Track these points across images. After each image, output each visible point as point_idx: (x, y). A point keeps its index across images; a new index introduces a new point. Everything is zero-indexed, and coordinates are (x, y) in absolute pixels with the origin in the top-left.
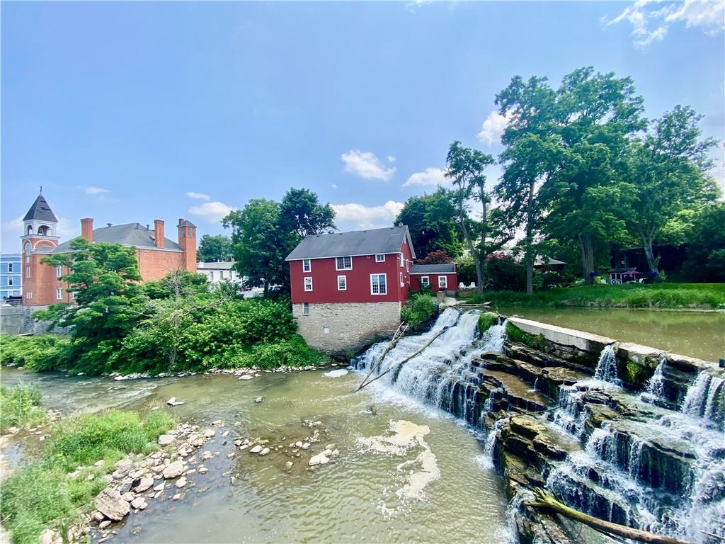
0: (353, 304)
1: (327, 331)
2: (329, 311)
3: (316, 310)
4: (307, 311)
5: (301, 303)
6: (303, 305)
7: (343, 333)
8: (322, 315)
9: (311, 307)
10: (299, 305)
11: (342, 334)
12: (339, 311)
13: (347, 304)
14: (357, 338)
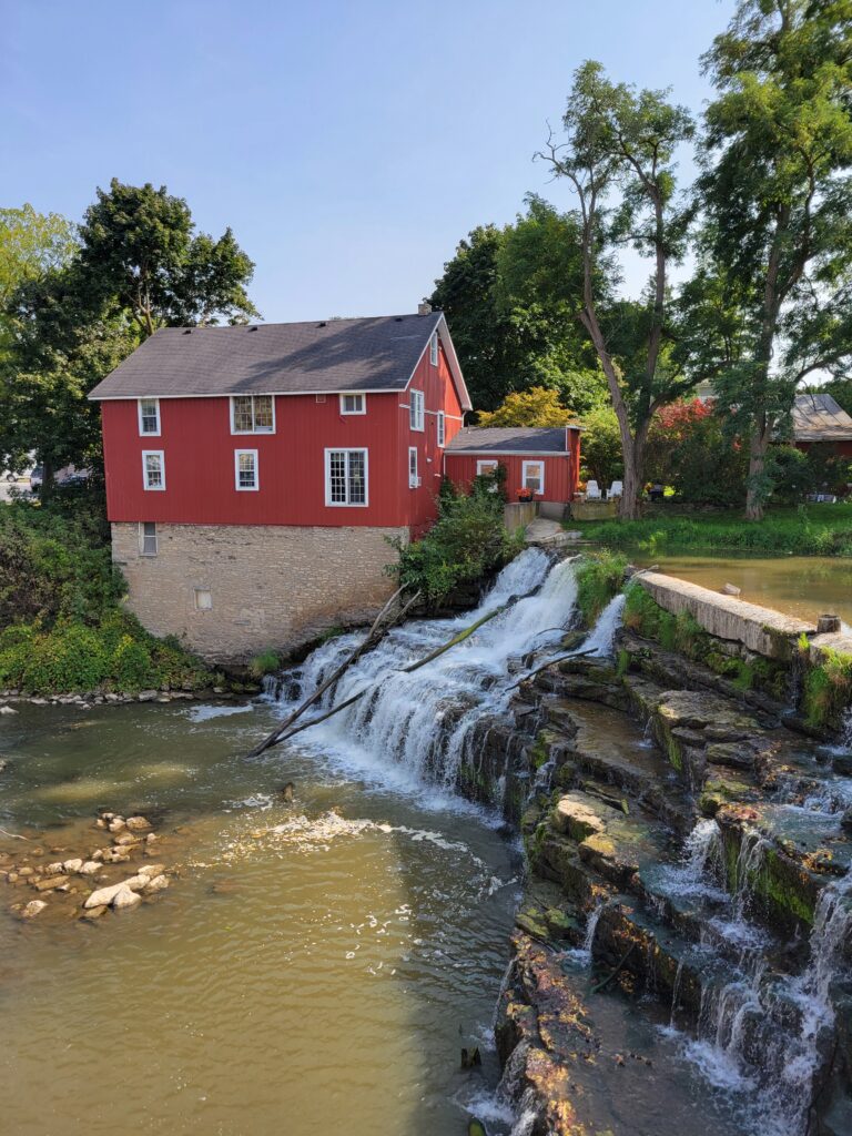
0: (277, 531)
1: (205, 601)
2: (211, 547)
3: (176, 542)
4: (150, 544)
5: (133, 522)
6: (141, 528)
7: (249, 607)
8: (191, 559)
9: (163, 533)
10: (129, 528)
11: (245, 612)
12: (239, 548)
13: (261, 530)
14: (287, 620)
